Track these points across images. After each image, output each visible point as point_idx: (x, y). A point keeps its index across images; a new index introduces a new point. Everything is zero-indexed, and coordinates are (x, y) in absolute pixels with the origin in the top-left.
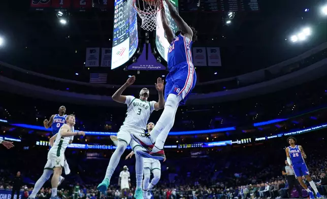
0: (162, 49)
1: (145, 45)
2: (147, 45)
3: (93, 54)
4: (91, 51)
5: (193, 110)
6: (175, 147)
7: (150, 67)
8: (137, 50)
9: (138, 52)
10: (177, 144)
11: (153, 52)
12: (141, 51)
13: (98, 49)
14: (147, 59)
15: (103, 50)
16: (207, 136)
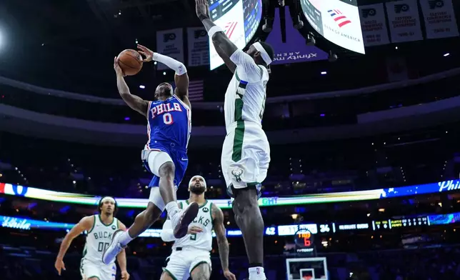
0: (315, 16)
1: (277, 10)
2: (282, 9)
3: (170, 43)
4: (167, 38)
5: (399, 142)
6: (365, 226)
7: (293, 57)
8: (262, 23)
9: (264, 27)
10: (369, 221)
11: (296, 22)
12: (270, 25)
13: (179, 32)
14: (284, 40)
15: (191, 31)
16: (439, 198)
